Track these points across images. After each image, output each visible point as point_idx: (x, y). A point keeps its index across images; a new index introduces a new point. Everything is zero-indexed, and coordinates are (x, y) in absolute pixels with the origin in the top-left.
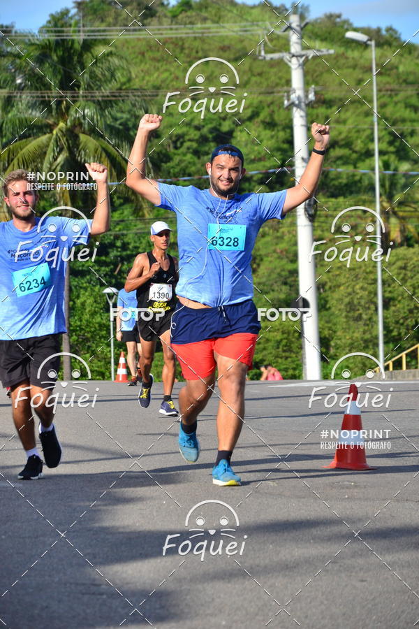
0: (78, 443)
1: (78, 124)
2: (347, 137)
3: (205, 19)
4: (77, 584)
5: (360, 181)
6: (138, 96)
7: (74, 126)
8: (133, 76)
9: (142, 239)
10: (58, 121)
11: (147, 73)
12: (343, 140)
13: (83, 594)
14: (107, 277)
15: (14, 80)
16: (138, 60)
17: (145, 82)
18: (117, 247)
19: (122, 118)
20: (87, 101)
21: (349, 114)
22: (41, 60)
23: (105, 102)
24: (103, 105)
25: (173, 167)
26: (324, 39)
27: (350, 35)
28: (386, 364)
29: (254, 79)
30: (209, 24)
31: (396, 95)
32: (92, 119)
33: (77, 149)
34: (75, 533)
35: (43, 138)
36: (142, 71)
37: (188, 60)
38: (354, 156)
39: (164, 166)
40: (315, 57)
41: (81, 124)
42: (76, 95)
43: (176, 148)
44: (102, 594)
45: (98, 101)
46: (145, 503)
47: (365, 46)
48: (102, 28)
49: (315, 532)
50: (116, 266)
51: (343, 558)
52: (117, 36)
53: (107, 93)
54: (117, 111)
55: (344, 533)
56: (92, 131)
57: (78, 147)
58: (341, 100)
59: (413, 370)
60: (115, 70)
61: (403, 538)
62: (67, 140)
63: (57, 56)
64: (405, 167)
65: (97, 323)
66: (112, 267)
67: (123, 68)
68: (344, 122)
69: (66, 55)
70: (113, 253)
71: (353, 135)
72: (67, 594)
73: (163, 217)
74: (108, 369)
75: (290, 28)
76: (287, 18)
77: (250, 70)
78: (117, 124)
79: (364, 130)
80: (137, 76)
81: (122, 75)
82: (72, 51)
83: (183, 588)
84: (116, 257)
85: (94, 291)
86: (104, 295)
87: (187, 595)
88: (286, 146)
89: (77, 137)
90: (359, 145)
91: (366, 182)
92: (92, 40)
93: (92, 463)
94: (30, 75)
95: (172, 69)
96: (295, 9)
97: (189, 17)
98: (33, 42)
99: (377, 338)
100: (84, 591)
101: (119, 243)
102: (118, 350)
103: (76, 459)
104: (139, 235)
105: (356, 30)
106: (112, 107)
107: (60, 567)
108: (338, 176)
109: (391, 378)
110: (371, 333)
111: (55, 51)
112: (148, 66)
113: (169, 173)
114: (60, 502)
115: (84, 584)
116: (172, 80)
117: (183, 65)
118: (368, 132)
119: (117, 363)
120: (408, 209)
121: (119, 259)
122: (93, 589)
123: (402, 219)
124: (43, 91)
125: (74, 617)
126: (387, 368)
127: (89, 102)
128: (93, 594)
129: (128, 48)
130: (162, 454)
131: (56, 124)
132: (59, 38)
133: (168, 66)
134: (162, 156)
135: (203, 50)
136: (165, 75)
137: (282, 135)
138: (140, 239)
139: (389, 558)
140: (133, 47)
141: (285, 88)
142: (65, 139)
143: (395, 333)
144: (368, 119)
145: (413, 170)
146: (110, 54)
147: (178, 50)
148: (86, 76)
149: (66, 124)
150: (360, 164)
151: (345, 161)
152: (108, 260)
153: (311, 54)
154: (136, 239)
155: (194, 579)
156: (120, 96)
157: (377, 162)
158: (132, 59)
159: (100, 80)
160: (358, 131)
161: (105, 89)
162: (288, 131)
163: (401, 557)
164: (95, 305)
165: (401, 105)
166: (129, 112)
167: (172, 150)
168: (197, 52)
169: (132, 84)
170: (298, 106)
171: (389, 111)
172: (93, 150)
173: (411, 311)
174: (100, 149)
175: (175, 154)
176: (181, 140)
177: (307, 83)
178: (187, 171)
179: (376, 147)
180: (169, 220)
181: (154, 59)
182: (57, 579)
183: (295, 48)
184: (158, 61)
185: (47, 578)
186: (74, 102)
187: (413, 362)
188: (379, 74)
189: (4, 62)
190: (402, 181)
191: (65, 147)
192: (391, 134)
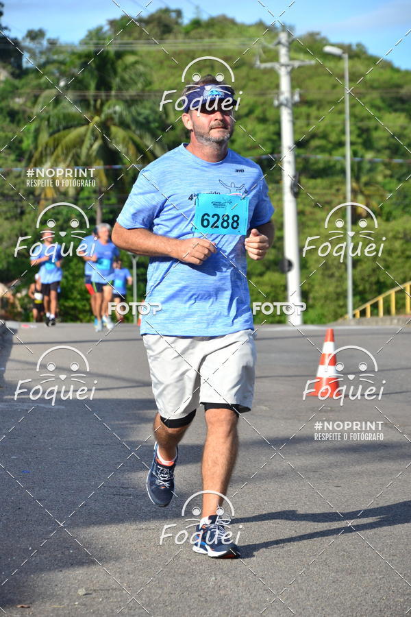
1: (110, 118)
3: (211, 36)
4: (110, 487)
5: (334, 166)
7: (107, 120)
10: (94, 115)
11: (166, 78)
13: (114, 495)
16: (158, 67)
19: (144, 113)
20: (118, 99)
23: (132, 100)
24: (130, 103)
26: (306, 52)
27: (328, 49)
28: (354, 312)
29: (251, 84)
30: (214, 39)
32: (122, 114)
35: (82, 130)
36: (161, 76)
38: (330, 146)
40: (300, 67)
41: (112, 119)
42: (109, 94)
44: (130, 495)
45: (126, 100)
47: (339, 58)
48: (130, 41)
49: (299, 446)
51: (322, 468)
52: (142, 47)
53: (133, 93)
54: (142, 108)
55: (323, 447)
56: (123, 125)
57: (110, 136)
58: (319, 101)
59: (375, 318)
61: (370, 453)
62: (101, 130)
63: (95, 63)
64: (369, 155)
69: (102, 63)
71: (329, 129)
75: (279, 43)
76: (277, 35)
77: (248, 76)
78: (141, 118)
79: (338, 125)
80: (157, 80)
82: (107, 60)
88: (275, 137)
89: (108, 128)
90: (333, 137)
91: (338, 167)
92: (123, 50)
93: (120, 390)
96: (284, 28)
97: (199, 33)
98: (75, 51)
99: (347, 291)
100: (115, 493)
105: (333, 45)
106: (137, 104)
108: (317, 162)
109: (359, 323)
110: (341, 288)
112: (165, 72)
115: (115, 487)
118: (340, 128)
120: (372, 188)
122: (123, 491)
123: (368, 197)
124: (83, 91)
125: (107, 513)
126: (354, 316)
127: (119, 101)
128: (122, 495)
129: (150, 57)
131: (92, 118)
137: (272, 128)
139: (358, 468)
140: (154, 57)
141: (276, 91)
142: (99, 129)
143: (361, 288)
144: (341, 117)
145: (376, 157)
146: (136, 62)
148: (118, 80)
149: (101, 118)
150: (334, 153)
151: (322, 149)
153: (296, 64)
156: (144, 96)
157: (348, 151)
158: (154, 67)
159: (128, 83)
160: (334, 126)
161: (132, 90)
162: (277, 125)
163: (368, 467)
170: (286, 106)
171: (357, 110)
172: (122, 139)
173: (374, 270)
174: (127, 139)
177: (293, 87)
179: (348, 139)
181: (171, 67)
183: (284, 59)
186: (107, 100)
187: (375, 311)
188: (351, 80)
189: (51, 68)
190: (367, 166)
191: (100, 136)
192: (359, 128)
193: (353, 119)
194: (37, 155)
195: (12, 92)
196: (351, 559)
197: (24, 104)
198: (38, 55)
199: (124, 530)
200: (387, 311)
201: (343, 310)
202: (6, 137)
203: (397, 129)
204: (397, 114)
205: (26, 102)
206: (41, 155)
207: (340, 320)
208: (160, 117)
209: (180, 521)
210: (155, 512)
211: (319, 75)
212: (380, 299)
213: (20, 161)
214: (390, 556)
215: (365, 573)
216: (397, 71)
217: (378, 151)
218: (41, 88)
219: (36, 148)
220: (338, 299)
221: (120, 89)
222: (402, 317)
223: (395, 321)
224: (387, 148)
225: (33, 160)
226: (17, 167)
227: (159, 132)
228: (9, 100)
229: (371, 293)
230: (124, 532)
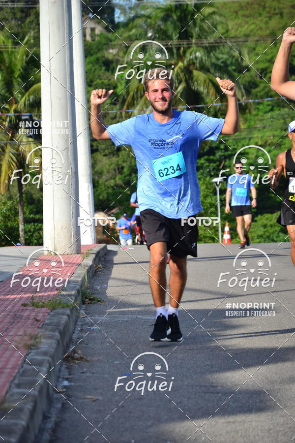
0: (198, 288)
1: (192, 63)
4: (200, 386)
6: (234, 42)
7: (189, 65)
8: (230, 28)
9: (239, 143)
10: (178, 61)
11: (240, 25)
13: (205, 393)
14: (215, 170)
15: (146, 34)
16: (233, 17)
17: (238, 32)
18: (221, 149)
19: (222, 58)
20: (198, 47)
22: (165, 19)
23: (211, 47)
24: (210, 49)
25: (259, 92)
32: (202, 59)
33: (192, 81)
34: (199, 351)
36: (236, 24)
37: (269, 15)
39: (254, 91)
41: (194, 64)
42: (190, 43)
43: (261, 78)
44: (218, 393)
45: (206, 47)
46: (246, 328)
50: (221, 163)
53: (212, 40)
54: (220, 53)
56: (203, 68)
57: (192, 80)
60: (217, 24)
62: (185, 75)
63: (176, 16)
65: (209, 203)
66: (218, 163)
67: (222, 23)
69: (183, 15)
70: (219, 154)
72: (194, 393)
73: (254, 127)
74: (217, 235)
78: (219, 63)
80: (232, 29)
81: (222, 28)
82: (187, 12)
83: (275, 388)
84: (221, 156)
85: (206, 181)
86: (213, 183)
87: (278, 393)
89: (191, 73)
92: (201, 3)
93: (208, 301)
94: (157, 30)
95: (257, 22)
98: (159, 6)
100: (205, 391)
101: (222, 147)
102: (224, 222)
103: (197, 299)
104: (236, 140)
106: (215, 50)
107: (188, 374)
111: (175, 12)
112: (240, 21)
113: (257, 96)
114: (186, 329)
115: (205, 386)
116: (257, 30)
117: (265, 20)
119: (223, 231)
121: (223, 157)
122: (212, 389)
124: (167, 41)
125: (199, 409)
127: (200, 48)
128: (212, 393)
129: (226, 8)
130: (257, 294)
131: (176, 64)
132: (177, 3)
133: (254, 21)
134: (251, 84)
135: (279, 8)
136: (253, 26)
138: (237, 143)
140: (230, 8)
142: (183, 74)
146: (214, 13)
147: (261, 9)
148: (197, 29)
149: (184, 64)
152: (215, 158)
154: (234, 143)
155: (283, 382)
156: (221, 43)
158: (229, 16)
159: (206, 32)
161: (210, 38)
164: (206, 190)
166: (228, 53)
167: (258, 79)
168: (275, 10)
169: (229, 33)
172: (203, 81)
174: (208, 81)
175: (261, 82)
176: (265, 72)
178: (270, 94)
180: (258, 129)
181: (244, 16)
182: (186, 383)
184: (248, 17)
185: (179, 382)
186: (189, 48)
189: (140, 21)
191: (183, 80)
194: (129, 99)
195: (107, 44)
197: (117, 54)
198: (128, 11)
199: (214, 423)
202: (102, 83)
205: (118, 52)
206: (133, 98)
208: (237, 60)
209: (263, 414)
210: (241, 407)
213: (115, 104)
218: (131, 40)
219: (128, 93)
221: (199, 37)
225: (127, 103)
226: (113, 110)
227: (236, 74)
228: (104, 51)
230: (215, 425)
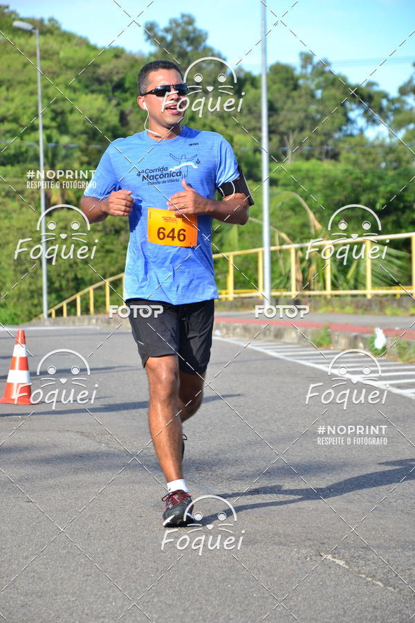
2: (14, 113)
5: (26, 152)
12: (11, 115)
21: (16, 93)
27: (17, 24)
28: (49, 312)
31: (58, 76)
38: (21, 129)
47: (30, 33)
58: (9, 81)
59: (72, 317)
64: (65, 140)
68: (12, 100)
71: (20, 111)
79: (29, 107)
90: (25, 120)
91: (31, 153)
99: (41, 289)
105: (22, 20)
109: (54, 324)
110: (36, 285)
118: (33, 109)
126: (50, 315)
139: (51, 481)
143: (57, 285)
144: (33, 98)
145: (72, 143)
150: (26, 137)
151: (12, 134)
157: (41, 135)
160: (24, 108)
163: (62, 480)
165: (62, 87)
171: (50, 91)
179: (40, 122)
187: (73, 310)
188: (43, 58)
190: (63, 152)
192: (53, 111)
193: (45, 101)
196: (42, 580)
200: (86, 310)
201: (38, 309)
203: (94, 112)
204: (95, 96)
207: (34, 320)
211: (8, 52)
212: (78, 297)
214: (84, 576)
215: (56, 595)
216: (94, 48)
217: (74, 136)
220: (32, 297)
222: (101, 316)
223: (94, 321)
224: (84, 132)
229: (67, 290)
